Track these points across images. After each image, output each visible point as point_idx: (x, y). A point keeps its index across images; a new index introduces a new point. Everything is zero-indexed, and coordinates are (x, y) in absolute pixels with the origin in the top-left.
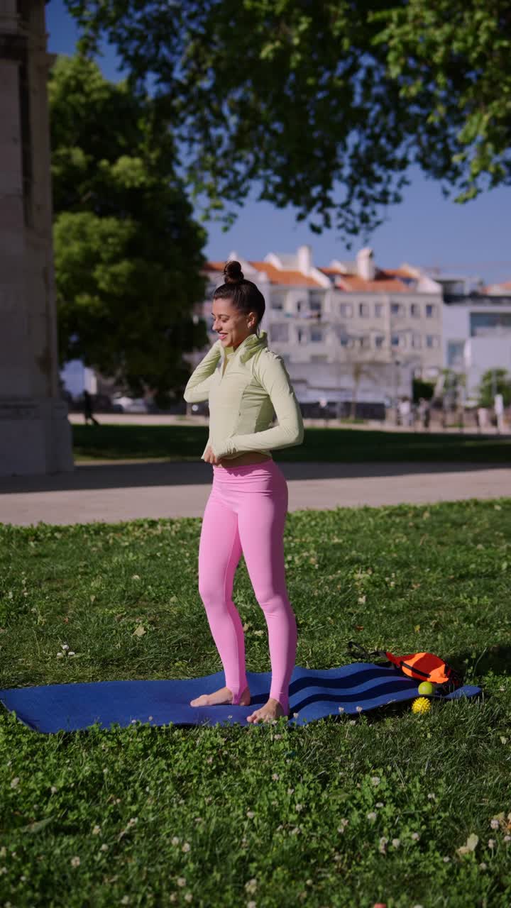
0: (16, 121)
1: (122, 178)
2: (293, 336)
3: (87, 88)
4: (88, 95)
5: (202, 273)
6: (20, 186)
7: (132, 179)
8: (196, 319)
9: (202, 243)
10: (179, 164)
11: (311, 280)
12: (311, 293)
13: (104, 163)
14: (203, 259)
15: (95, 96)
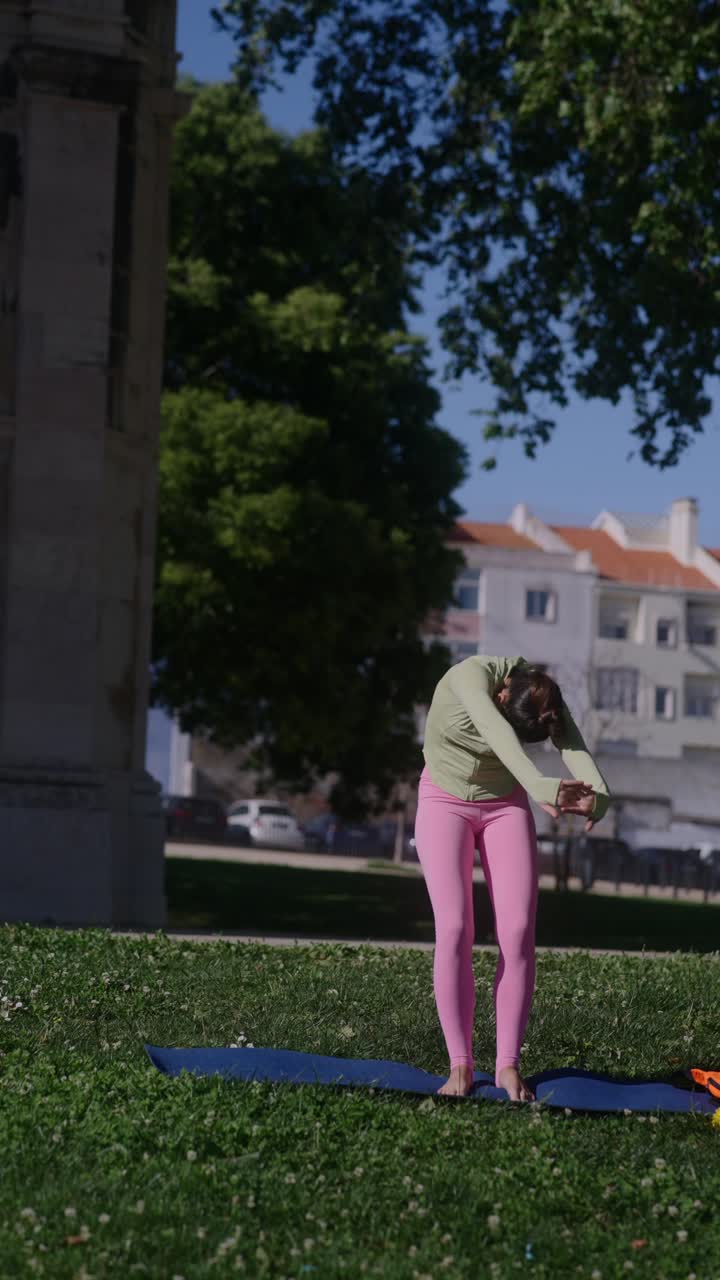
0: (106, 221)
1: (296, 330)
2: (646, 698)
3: (232, 144)
4: (232, 158)
5: (451, 546)
6: (104, 347)
7: (316, 335)
8: (428, 640)
9: (456, 477)
10: (415, 308)
11: (693, 574)
12: (691, 605)
13: (259, 298)
14: (456, 510)
15: (250, 158)
